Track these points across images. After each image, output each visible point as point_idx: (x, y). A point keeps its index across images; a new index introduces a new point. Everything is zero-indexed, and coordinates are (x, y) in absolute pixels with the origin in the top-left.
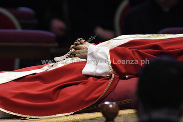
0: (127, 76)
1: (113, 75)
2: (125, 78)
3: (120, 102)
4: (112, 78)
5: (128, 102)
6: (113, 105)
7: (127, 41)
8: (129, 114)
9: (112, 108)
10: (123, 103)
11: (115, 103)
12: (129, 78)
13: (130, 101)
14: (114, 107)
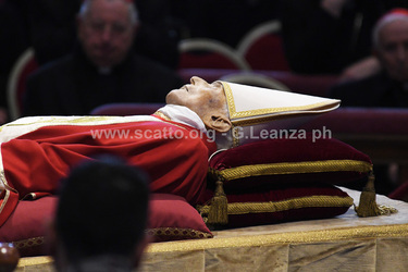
0: (33, 194)
1: (8, 192)
2: (30, 198)
3: (20, 242)
4: (6, 198)
5: (35, 243)
6: (8, 248)
7: (34, 128)
8: (36, 266)
9: (7, 254)
10: (26, 244)
11: (11, 245)
12: (37, 198)
13: (39, 241)
14: (11, 252)
